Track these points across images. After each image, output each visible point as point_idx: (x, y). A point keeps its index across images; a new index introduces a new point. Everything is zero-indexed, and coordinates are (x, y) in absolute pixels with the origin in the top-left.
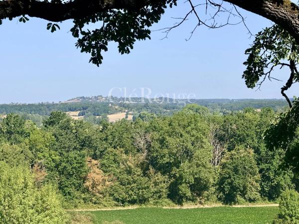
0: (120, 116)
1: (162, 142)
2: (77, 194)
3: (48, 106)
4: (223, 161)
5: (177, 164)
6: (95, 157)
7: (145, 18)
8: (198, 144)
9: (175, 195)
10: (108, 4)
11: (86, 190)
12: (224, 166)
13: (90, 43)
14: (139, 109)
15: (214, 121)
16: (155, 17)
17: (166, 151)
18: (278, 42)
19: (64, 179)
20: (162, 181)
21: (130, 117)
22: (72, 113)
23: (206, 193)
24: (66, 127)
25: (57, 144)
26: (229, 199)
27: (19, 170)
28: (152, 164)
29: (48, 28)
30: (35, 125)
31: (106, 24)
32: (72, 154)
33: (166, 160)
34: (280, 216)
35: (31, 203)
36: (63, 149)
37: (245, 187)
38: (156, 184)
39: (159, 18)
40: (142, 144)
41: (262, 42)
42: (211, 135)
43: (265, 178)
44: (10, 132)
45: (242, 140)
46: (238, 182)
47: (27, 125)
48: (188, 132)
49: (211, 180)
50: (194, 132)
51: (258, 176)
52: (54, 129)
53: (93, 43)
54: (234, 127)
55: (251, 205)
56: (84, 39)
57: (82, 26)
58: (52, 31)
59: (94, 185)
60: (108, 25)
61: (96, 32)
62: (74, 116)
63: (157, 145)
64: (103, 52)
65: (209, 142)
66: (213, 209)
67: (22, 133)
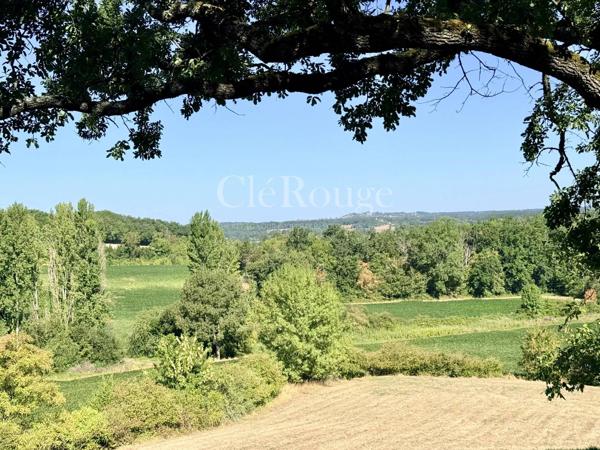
0: (386, 227)
1: (420, 247)
2: (352, 291)
3: (327, 221)
4: (473, 261)
5: (433, 265)
6: (365, 260)
7: (410, 92)
8: (451, 248)
9: (432, 290)
10: (372, 70)
11: (359, 287)
12: (473, 266)
13: (354, 120)
14: (400, 221)
15: (463, 229)
16: (420, 90)
17: (424, 254)
18: (560, 108)
19: (340, 278)
20: (422, 279)
21: (393, 229)
22: (345, 227)
23: (458, 288)
24: (342, 237)
25: (334, 249)
26: (478, 293)
27: (302, 272)
28: (413, 265)
29: (308, 102)
30: (316, 237)
31: (370, 100)
32: (347, 258)
33: (425, 261)
34: (523, 306)
35: (312, 297)
36: (339, 255)
37: (491, 283)
38: (416, 282)
39: (426, 92)
40: (404, 249)
41: (542, 108)
42: (462, 240)
43: (509, 275)
44: (296, 242)
45: (488, 244)
46: (486, 278)
47: (310, 236)
48: (442, 239)
49: (463, 278)
50: (447, 238)
51: (502, 274)
52: (332, 238)
53: (357, 120)
54: (481, 233)
55: (497, 298)
56: (347, 116)
57: (344, 102)
58: (313, 105)
59: (365, 283)
60: (372, 101)
61: (359, 107)
62: (348, 228)
63: (416, 250)
64: (367, 130)
65: (460, 246)
66: (465, 301)
67: (306, 243)
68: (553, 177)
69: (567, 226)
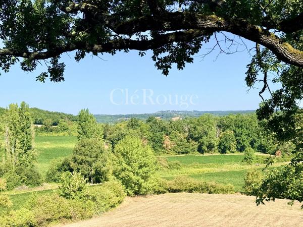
0: (178, 118)
1: (195, 128)
2: (160, 150)
3: (149, 115)
4: (221, 136)
5: (201, 137)
6: (167, 135)
7: (191, 51)
8: (210, 129)
9: (200, 150)
10: (172, 39)
11: (164, 148)
12: (221, 138)
13: (162, 64)
14: (185, 115)
15: (216, 119)
16: (196, 50)
17: (196, 132)
18: (265, 60)
19: (154, 143)
20: (195, 145)
21: (181, 119)
23: (213, 149)
24: (155, 123)
25: (151, 129)
26: (223, 152)
27: (135, 140)
28: (191, 137)
29: (139, 55)
30: (143, 122)
31: (170, 54)
32: (158, 134)
33: (197, 136)
34: (245, 159)
35: (140, 153)
36: (154, 132)
37: (230, 147)
38: (192, 146)
39: (198, 51)
40: (186, 129)
41: (256, 60)
42: (215, 125)
43: (239, 143)
44: (132, 125)
45: (228, 127)
46: (227, 144)
47: (139, 122)
48: (206, 124)
49: (216, 144)
50: (208, 124)
51: (235, 142)
52: (151, 123)
53: (164, 64)
54: (225, 121)
55: (232, 154)
56: (159, 62)
57: (157, 55)
58: (142, 56)
59: (167, 146)
60: (172, 55)
61: (165, 58)
62: (158, 118)
63: (193, 130)
64: (169, 69)
65: (214, 128)
66: (217, 156)
67: (137, 125)
68: (261, 94)
69: (268, 119)
